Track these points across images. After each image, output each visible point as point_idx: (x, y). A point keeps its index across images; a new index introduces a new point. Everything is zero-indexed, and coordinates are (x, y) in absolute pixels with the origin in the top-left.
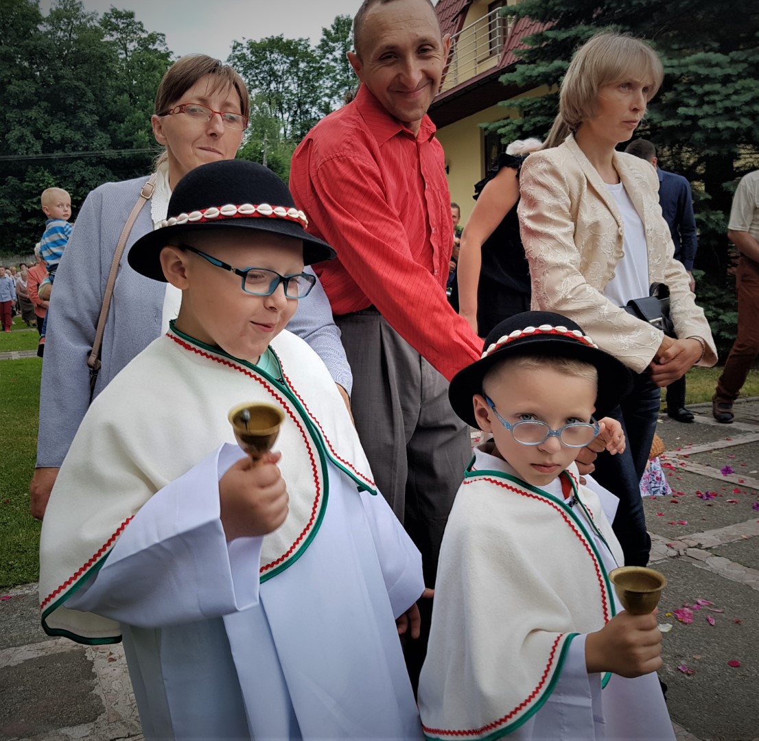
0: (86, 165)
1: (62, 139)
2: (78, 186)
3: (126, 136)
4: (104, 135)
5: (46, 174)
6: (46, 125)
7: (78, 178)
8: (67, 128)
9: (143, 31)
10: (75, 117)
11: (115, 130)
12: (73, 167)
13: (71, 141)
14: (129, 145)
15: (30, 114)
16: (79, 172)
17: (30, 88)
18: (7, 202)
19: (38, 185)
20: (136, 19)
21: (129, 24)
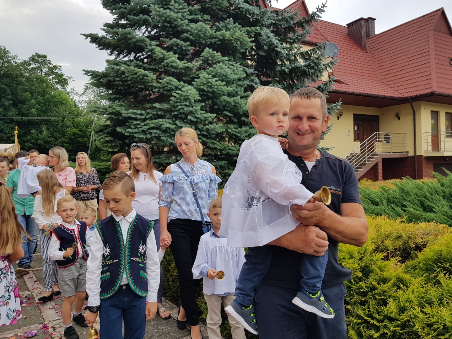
3: (26, 111)
4: (15, 110)
9: (50, 64)
11: (21, 108)
14: (27, 115)
20: (48, 59)
21: (44, 61)
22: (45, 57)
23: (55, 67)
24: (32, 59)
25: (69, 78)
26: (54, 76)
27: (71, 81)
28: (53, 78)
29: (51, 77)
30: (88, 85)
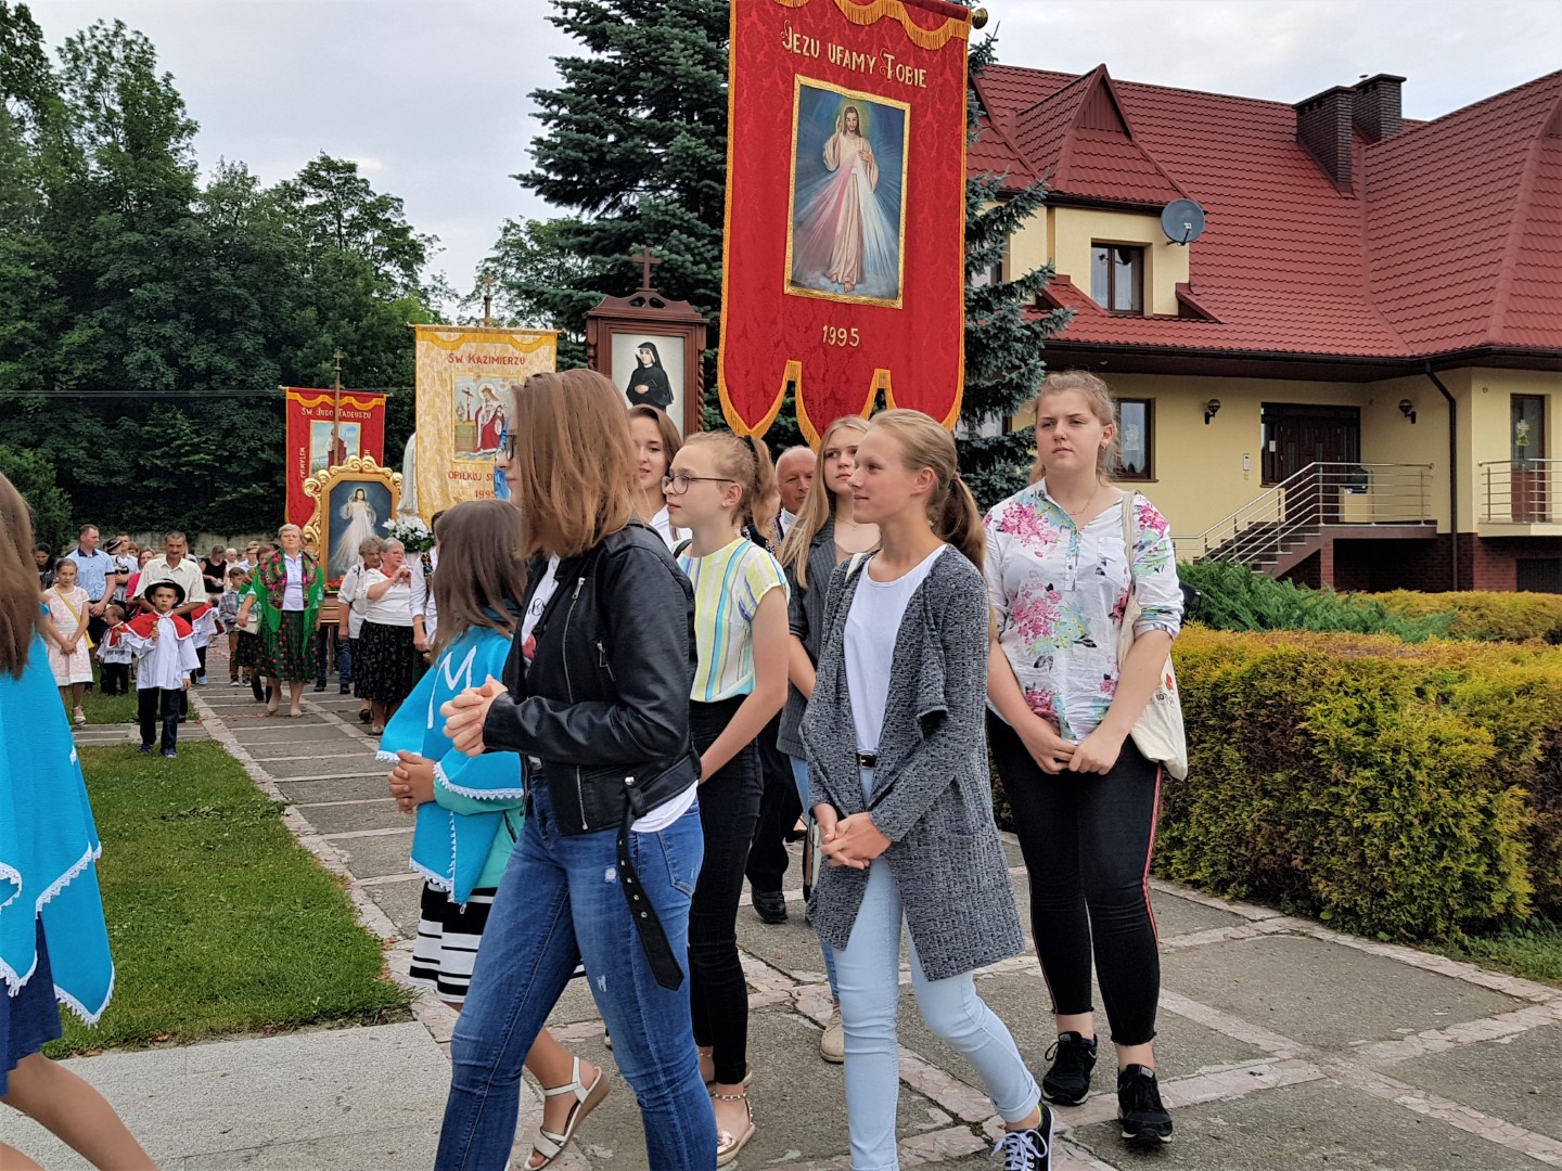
0: (241, 406)
1: (209, 367)
2: (224, 437)
5: (179, 416)
6: (186, 346)
7: (225, 424)
8: (217, 352)
10: (231, 337)
11: (290, 358)
12: (220, 408)
13: (220, 370)
15: (162, 331)
16: (229, 415)
17: (165, 293)
18: (116, 453)
19: (165, 431)
20: (359, 176)
21: (347, 181)
22: (351, 168)
23: (384, 203)
24: (311, 177)
25: (429, 240)
26: (377, 233)
27: (435, 250)
28: (377, 241)
29: (369, 237)
30: (489, 264)
